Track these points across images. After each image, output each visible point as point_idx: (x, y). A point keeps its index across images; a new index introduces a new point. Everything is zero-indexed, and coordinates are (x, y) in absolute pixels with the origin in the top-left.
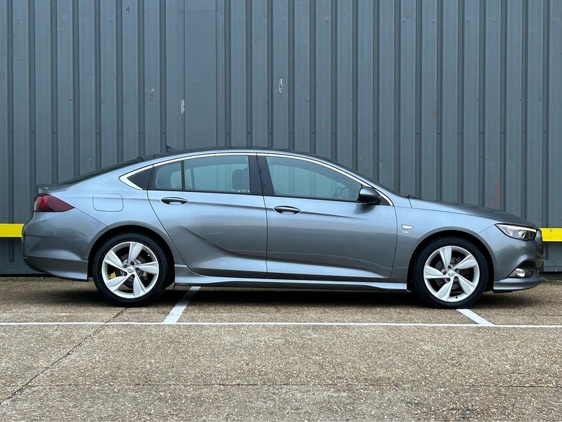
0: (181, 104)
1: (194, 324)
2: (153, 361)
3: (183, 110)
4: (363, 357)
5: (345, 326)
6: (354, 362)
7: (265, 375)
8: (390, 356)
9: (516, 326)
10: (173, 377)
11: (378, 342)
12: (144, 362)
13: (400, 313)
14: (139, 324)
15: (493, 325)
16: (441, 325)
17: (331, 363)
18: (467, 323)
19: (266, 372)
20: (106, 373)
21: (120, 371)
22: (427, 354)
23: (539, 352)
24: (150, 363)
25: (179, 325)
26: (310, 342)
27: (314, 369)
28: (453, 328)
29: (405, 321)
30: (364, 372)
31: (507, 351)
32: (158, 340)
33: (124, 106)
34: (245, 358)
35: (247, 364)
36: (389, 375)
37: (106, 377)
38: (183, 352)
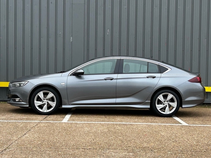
0: (71, 38)
1: (74, 122)
2: (57, 138)
3: (71, 40)
4: (138, 138)
5: (131, 124)
6: (135, 140)
7: (100, 145)
8: (149, 137)
9: (197, 125)
10: (65, 145)
11: (144, 131)
12: (54, 138)
13: (152, 119)
14: (53, 122)
15: (188, 125)
16: (168, 124)
17: (126, 140)
18: (178, 124)
19: (101, 143)
20: (39, 143)
21: (44, 142)
22: (163, 136)
23: (206, 137)
24: (56, 139)
25: (68, 123)
26: (118, 131)
27: (119, 142)
28: (173, 126)
29: (154, 122)
30: (139, 144)
31: (194, 136)
32: (60, 129)
33: (50, 39)
34: (93, 137)
35: (94, 140)
36: (148, 146)
37: (38, 145)
38: (69, 134)
